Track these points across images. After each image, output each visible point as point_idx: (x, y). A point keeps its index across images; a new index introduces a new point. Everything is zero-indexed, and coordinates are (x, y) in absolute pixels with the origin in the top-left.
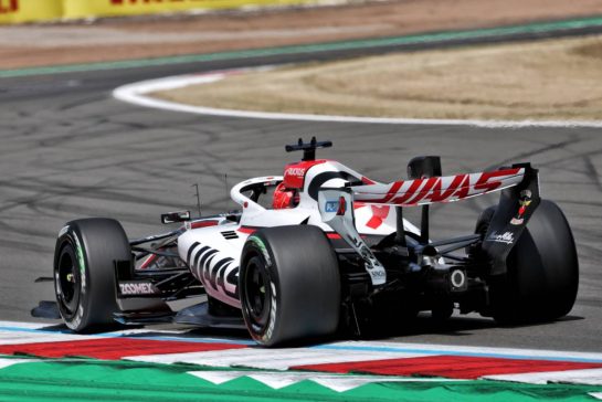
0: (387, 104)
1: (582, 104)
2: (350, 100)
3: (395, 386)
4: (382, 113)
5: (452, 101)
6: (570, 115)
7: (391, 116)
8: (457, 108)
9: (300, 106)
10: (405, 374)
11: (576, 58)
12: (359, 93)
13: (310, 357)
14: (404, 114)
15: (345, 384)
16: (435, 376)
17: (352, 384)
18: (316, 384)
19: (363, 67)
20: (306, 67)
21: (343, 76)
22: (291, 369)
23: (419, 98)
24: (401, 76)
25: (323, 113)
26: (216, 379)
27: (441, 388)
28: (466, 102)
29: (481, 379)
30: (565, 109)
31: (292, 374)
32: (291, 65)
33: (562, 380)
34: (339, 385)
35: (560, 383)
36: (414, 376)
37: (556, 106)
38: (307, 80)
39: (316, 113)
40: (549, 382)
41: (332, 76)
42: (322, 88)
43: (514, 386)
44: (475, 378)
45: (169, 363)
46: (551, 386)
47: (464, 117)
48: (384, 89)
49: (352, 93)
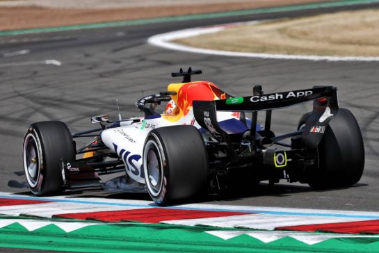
0: (337, 47)
2: (312, 45)
3: (348, 241)
4: (334, 53)
9: (277, 49)
10: (355, 233)
12: (317, 40)
13: (290, 221)
14: (350, 54)
15: (313, 239)
17: (318, 239)
18: (294, 239)
19: (320, 21)
20: (280, 21)
21: (306, 28)
22: (276, 229)
24: (346, 27)
25: (293, 54)
26: (225, 236)
31: (277, 233)
32: (269, 21)
34: (310, 240)
36: (361, 233)
38: (281, 31)
39: (289, 54)
41: (299, 28)
42: (291, 37)
45: (192, 225)
48: (335, 36)
49: (312, 40)
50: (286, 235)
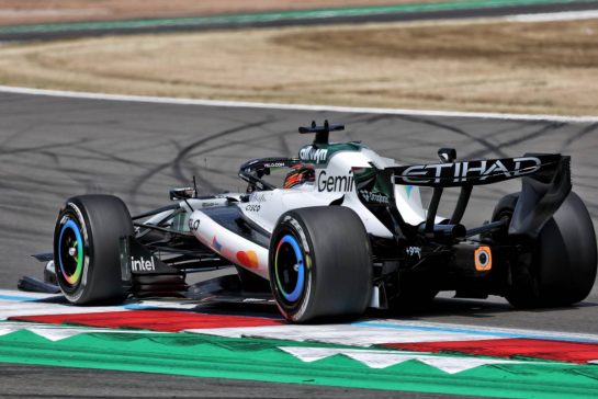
0: (103, 82)
1: (276, 88)
2: (70, 77)
3: (104, 337)
4: (98, 89)
5: (162, 81)
6: (267, 98)
7: (107, 92)
8: (168, 87)
9: (23, 81)
10: (113, 327)
11: (273, 47)
12: (77, 70)
13: (27, 309)
14: (119, 91)
15: (59, 334)
16: (141, 329)
17: (64, 334)
18: (32, 333)
19: (80, 47)
20: (30, 44)
21: (63, 55)
22: (10, 319)
23: (132, 77)
24: (117, 56)
25: (44, 88)
27: (146, 340)
28: (176, 82)
29: (182, 332)
30: (263, 93)
31: (11, 324)
33: (255, 334)
34: (53, 334)
35: (253, 337)
36: (122, 328)
37: (255, 89)
38: (31, 58)
39: (38, 88)
40: (243, 336)
41: (54, 55)
42: (44, 65)
43: (212, 339)
44: (177, 331)
46: (244, 340)
47: (173, 96)
48: (101, 67)
49: (71, 70)
50: (21, 327)
